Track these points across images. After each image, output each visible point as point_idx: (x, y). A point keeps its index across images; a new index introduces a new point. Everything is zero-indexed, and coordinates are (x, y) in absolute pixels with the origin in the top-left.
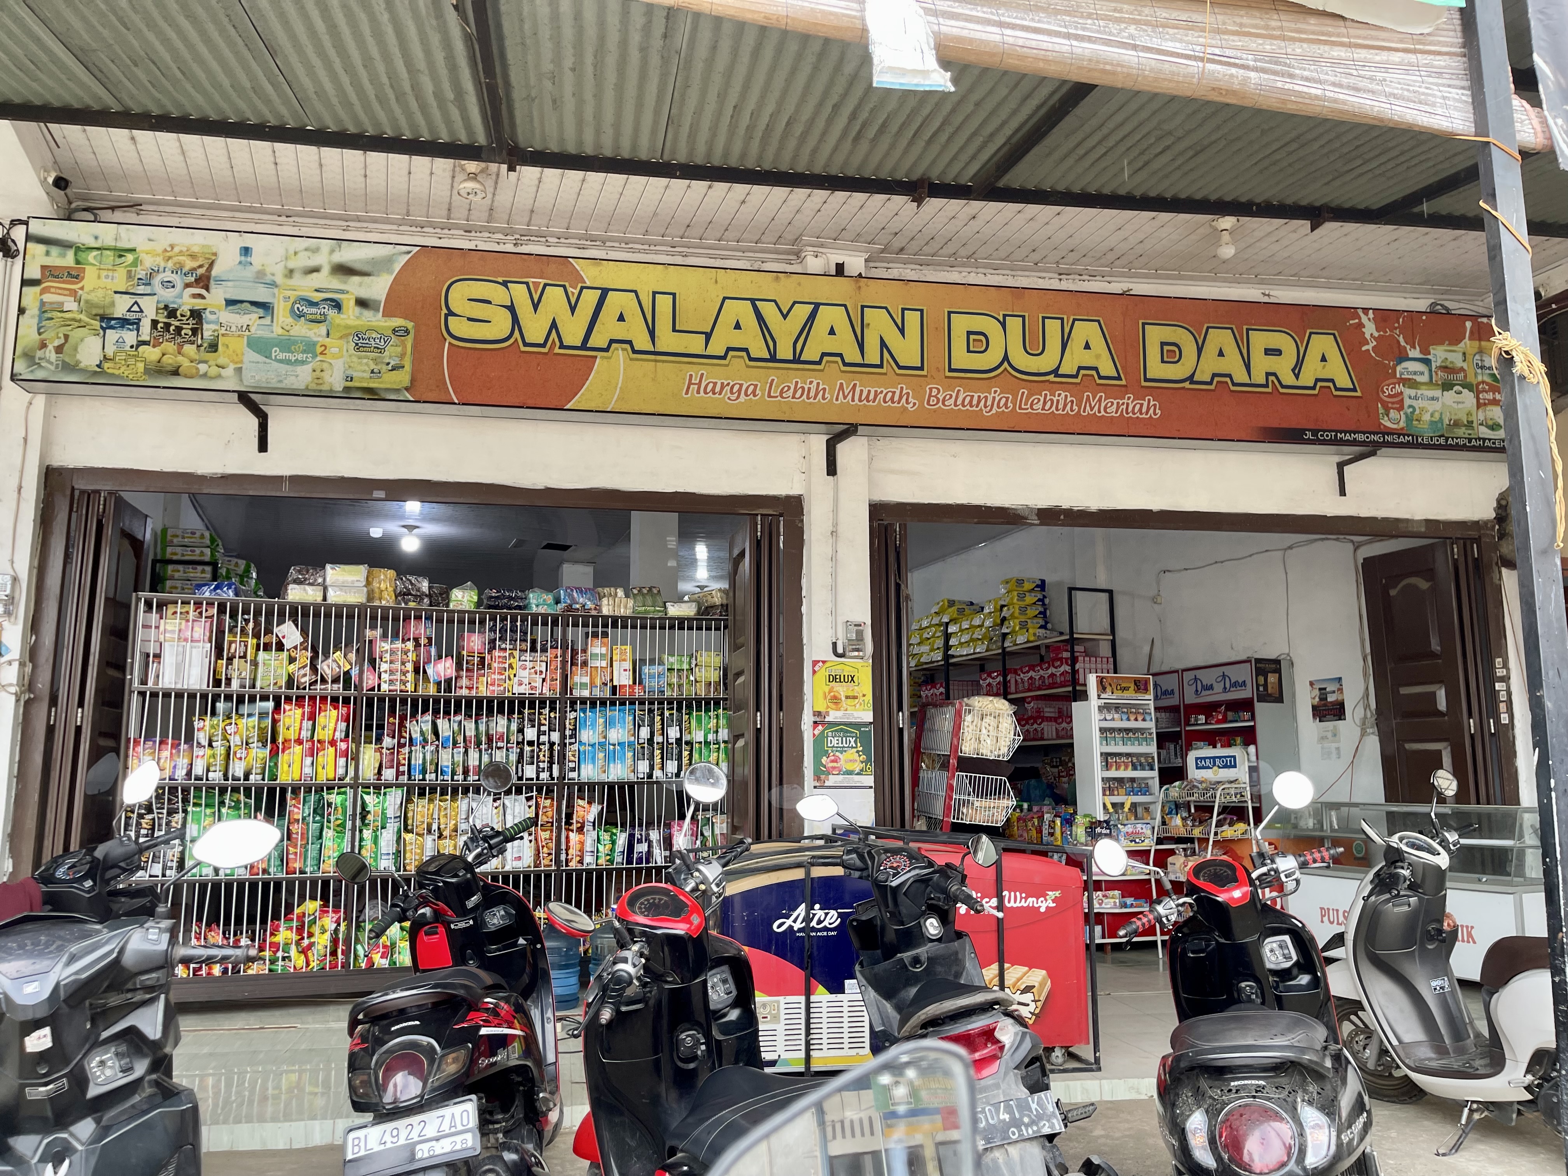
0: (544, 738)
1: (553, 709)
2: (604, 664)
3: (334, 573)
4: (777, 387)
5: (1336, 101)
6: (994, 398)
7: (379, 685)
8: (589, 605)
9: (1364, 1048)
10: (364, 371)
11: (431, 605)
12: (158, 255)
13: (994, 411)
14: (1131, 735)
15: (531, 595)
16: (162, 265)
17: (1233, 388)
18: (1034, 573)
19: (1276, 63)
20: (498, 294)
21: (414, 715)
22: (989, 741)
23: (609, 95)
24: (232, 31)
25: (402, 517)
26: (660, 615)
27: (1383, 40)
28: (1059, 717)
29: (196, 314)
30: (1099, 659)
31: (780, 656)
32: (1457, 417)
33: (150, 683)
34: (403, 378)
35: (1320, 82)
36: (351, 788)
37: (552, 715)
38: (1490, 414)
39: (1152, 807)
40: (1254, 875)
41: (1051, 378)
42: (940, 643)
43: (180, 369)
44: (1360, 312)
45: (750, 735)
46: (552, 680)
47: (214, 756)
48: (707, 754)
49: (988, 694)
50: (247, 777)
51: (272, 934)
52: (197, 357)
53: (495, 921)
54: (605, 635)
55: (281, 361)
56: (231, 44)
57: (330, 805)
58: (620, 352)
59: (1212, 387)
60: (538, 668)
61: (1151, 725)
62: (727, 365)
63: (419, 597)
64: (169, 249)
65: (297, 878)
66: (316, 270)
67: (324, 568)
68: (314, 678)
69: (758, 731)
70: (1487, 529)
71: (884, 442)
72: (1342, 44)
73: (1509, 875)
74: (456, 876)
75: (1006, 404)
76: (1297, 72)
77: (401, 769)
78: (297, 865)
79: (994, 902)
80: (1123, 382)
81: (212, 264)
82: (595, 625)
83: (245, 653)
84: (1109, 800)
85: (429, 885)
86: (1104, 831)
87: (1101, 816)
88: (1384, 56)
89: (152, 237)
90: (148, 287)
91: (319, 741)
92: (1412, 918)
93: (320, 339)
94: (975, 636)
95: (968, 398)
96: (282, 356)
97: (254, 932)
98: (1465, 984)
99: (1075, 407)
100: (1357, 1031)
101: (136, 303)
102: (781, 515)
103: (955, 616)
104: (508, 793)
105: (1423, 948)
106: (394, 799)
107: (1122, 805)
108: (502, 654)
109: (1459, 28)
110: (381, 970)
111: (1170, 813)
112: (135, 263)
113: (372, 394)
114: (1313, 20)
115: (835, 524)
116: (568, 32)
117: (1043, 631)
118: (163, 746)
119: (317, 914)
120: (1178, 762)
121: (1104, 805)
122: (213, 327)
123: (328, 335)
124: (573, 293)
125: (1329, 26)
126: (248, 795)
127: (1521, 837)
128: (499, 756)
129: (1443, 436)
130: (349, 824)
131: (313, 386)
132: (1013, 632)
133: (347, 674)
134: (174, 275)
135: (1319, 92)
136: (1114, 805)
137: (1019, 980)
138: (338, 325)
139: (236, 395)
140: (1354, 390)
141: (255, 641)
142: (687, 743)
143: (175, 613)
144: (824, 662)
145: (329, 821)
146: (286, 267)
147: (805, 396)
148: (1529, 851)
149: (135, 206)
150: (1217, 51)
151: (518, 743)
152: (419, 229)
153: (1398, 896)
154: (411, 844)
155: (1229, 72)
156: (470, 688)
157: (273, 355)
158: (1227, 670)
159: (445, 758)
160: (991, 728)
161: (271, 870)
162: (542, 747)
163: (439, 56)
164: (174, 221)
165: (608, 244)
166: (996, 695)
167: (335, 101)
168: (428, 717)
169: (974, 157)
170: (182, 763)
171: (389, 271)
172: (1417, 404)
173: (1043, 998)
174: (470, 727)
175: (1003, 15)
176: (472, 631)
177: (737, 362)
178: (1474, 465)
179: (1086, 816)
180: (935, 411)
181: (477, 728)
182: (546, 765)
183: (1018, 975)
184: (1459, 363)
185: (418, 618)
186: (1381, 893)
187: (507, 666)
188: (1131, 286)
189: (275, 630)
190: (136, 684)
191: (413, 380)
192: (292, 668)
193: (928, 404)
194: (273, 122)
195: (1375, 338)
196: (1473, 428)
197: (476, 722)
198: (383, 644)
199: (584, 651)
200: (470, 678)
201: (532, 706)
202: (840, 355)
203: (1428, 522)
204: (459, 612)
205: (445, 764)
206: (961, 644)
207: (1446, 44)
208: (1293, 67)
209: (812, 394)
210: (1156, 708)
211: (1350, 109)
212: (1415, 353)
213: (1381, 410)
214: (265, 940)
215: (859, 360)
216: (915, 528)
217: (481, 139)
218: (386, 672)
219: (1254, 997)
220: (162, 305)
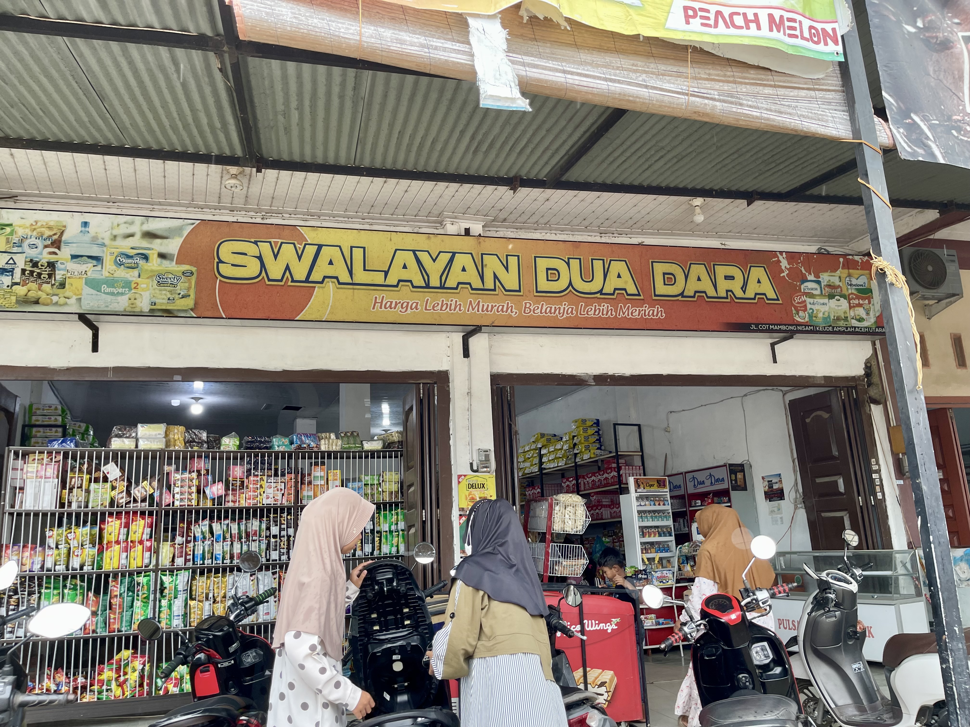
0: (284, 533)
1: (289, 513)
2: (322, 482)
3: (142, 430)
4: (431, 303)
5: (768, 119)
6: (564, 308)
7: (173, 502)
8: (313, 444)
9: (814, 711)
10: (163, 299)
11: (208, 448)
12: (27, 228)
13: (565, 316)
14: (656, 514)
15: (274, 440)
16: (30, 234)
17: (707, 300)
18: (592, 415)
19: (732, 97)
20: (251, 249)
21: (197, 521)
22: (570, 523)
23: (320, 125)
24: (75, 85)
25: (192, 392)
26: (359, 449)
27: (795, 83)
28: (612, 505)
29: (52, 265)
30: (634, 467)
31: (437, 473)
32: (838, 315)
33: (17, 507)
34: (189, 302)
35: (758, 108)
36: (154, 572)
37: (289, 517)
38: (857, 313)
39: (672, 559)
40: (743, 603)
41: (598, 295)
42: (536, 460)
43: (40, 300)
44: (778, 254)
45: (419, 525)
46: (289, 494)
47: (59, 555)
48: (391, 539)
49: (567, 492)
50: (81, 568)
51: (99, 674)
52: (51, 292)
53: (249, 660)
54: (323, 464)
55: (108, 294)
56: (75, 94)
57: (138, 584)
58: (331, 284)
59: (695, 299)
60: (279, 487)
61: (668, 507)
62: (399, 291)
63: (200, 443)
64: (34, 224)
65: (115, 635)
66: (132, 235)
67: (136, 426)
68: (128, 499)
69: (424, 522)
70: (860, 381)
71: (498, 337)
72: (771, 86)
73: (891, 593)
74: (221, 630)
75: (572, 312)
76: (745, 102)
77: (188, 557)
78: (116, 627)
79: (578, 628)
80: (642, 297)
81: (62, 233)
82: (316, 458)
83: (82, 485)
84: (645, 556)
85: (203, 638)
86: (643, 576)
87: (641, 567)
88: (795, 92)
89: (23, 217)
90: (20, 248)
91: (132, 542)
92: (838, 624)
93: (134, 279)
94: (557, 456)
95: (549, 309)
96: (108, 290)
97: (87, 673)
98: (872, 664)
99: (613, 313)
100: (809, 699)
101: (12, 258)
102: (435, 383)
103: (545, 443)
104: (260, 569)
105: (845, 642)
106: (183, 577)
107: (654, 559)
108: (255, 479)
109: (839, 75)
110: (174, 696)
111: (683, 563)
112: (12, 233)
113: (168, 313)
114: (752, 71)
115: (470, 388)
116: (293, 87)
117: (599, 451)
118: (25, 549)
119: (130, 659)
120: (686, 530)
121: (643, 560)
122: (62, 272)
123: (139, 276)
124: (300, 248)
125: (762, 75)
126: (82, 581)
127: (896, 569)
128: (254, 547)
129: (831, 326)
130: (152, 597)
131: (128, 309)
132: (581, 452)
133: (152, 496)
134: (37, 240)
135: (758, 114)
136: (648, 559)
137: (596, 678)
138: (146, 270)
139: (77, 316)
140: (778, 300)
141: (88, 476)
142: (378, 532)
143: (34, 459)
144: (465, 476)
145: (138, 596)
146: (111, 234)
147: (448, 309)
148: (901, 578)
149: (13, 197)
150: (696, 90)
151: (266, 537)
152: (200, 210)
153: (829, 611)
154: (194, 608)
155: (703, 102)
156: (234, 502)
157: (103, 289)
158: (712, 472)
159: (218, 549)
160: (571, 514)
161: (98, 630)
162: (282, 539)
163: (211, 101)
164: (39, 206)
165: (321, 218)
166: (572, 492)
167: (143, 129)
168: (207, 522)
169: (547, 163)
170: (38, 559)
171: (180, 235)
172: (815, 307)
173: (612, 690)
174: (234, 528)
175: (565, 66)
176: (235, 464)
177: (405, 289)
178: (849, 343)
179: (632, 567)
180: (529, 317)
181: (239, 528)
182: (285, 551)
183: (596, 675)
184: (837, 283)
185: (200, 457)
186: (818, 610)
187: (259, 486)
188: (643, 240)
189: (102, 468)
190: (7, 508)
191: (196, 304)
192: (113, 493)
193: (525, 312)
194: (103, 143)
195: (787, 269)
196: (847, 321)
197: (239, 524)
198: (176, 475)
199: (309, 475)
200: (234, 495)
201: (275, 512)
202: (469, 284)
203: (825, 377)
204: (227, 452)
205: (218, 553)
206: (549, 461)
207: (832, 85)
208: (742, 99)
209: (453, 307)
210: (671, 497)
211: (777, 124)
212: (811, 277)
213: (794, 312)
214: (94, 679)
215: (481, 286)
216: (518, 388)
217: (239, 152)
218: (178, 493)
219: (748, 684)
220: (28, 260)
